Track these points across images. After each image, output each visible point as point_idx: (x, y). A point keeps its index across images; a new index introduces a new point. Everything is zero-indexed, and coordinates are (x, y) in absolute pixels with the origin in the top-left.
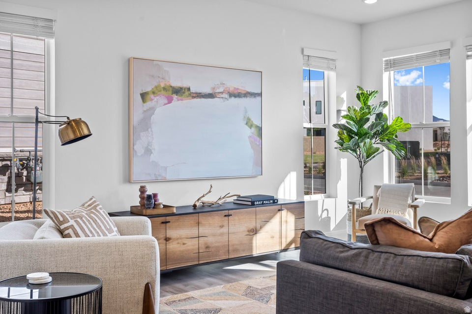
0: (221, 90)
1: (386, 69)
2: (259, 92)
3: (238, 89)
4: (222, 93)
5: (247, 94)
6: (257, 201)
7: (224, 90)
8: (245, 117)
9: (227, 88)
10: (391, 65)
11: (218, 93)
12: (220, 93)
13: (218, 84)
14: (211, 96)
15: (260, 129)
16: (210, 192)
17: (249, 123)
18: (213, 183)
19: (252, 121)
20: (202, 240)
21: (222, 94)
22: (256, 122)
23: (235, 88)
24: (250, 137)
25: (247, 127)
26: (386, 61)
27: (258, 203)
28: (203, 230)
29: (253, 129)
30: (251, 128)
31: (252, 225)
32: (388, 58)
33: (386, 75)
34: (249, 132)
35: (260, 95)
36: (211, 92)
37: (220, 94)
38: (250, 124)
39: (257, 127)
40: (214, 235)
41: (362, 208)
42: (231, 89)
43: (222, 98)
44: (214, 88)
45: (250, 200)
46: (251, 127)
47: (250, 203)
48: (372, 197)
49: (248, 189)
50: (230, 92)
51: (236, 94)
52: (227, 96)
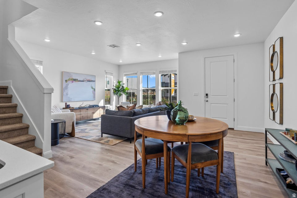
5: (92, 81)
6: (94, 106)
8: (91, 86)
9: (87, 79)
10: (126, 75)
11: (85, 80)
13: (85, 78)
15: (95, 89)
16: (83, 104)
17: (92, 88)
18: (84, 102)
20: (81, 115)
23: (89, 79)
24: (92, 91)
26: (124, 74)
28: (81, 113)
29: (93, 89)
31: (93, 112)
33: (124, 77)
35: (95, 81)
36: (83, 80)
40: (84, 114)
45: (92, 106)
49: (92, 103)
51: (89, 81)
52: (87, 81)
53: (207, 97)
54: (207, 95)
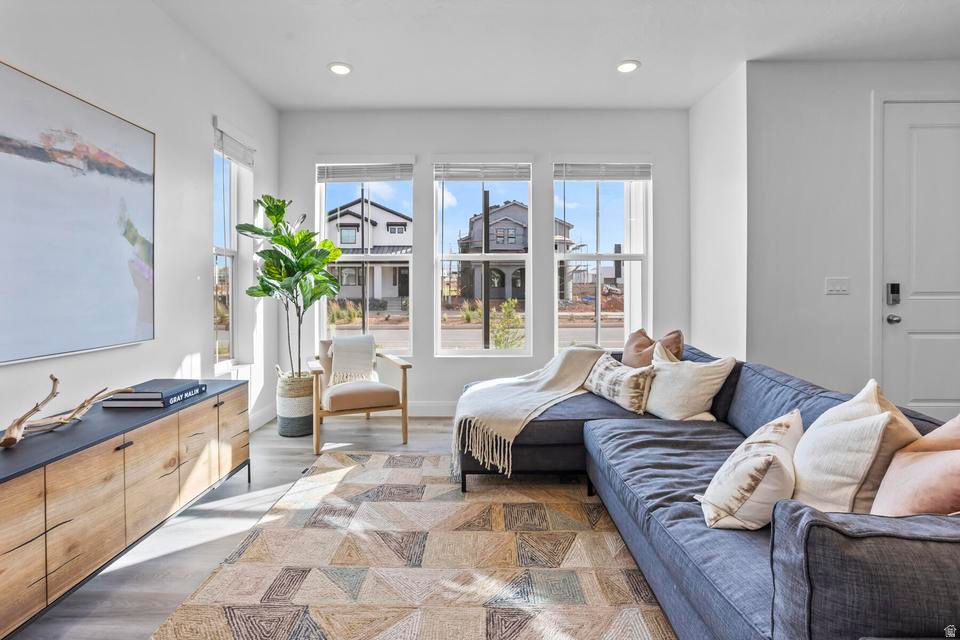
0: (68, 146)
1: (321, 178)
2: (150, 173)
3: (108, 155)
4: (70, 154)
5: (126, 172)
6: (173, 396)
7: (75, 149)
8: (121, 219)
9: (80, 146)
11: (60, 151)
12: (66, 153)
13: (59, 131)
14: (40, 154)
15: (151, 248)
16: (54, 394)
17: (130, 233)
18: (55, 369)
19: (136, 231)
20: (55, 537)
21: (71, 157)
22: (144, 233)
23: (100, 151)
24: (133, 262)
25: (125, 242)
26: (319, 168)
27: (175, 400)
28: (56, 509)
29: (138, 247)
30: (133, 244)
31: (169, 453)
32: (323, 165)
33: (320, 187)
34: (129, 251)
35: (153, 178)
36: (41, 144)
37: (65, 156)
38: (131, 236)
39: (145, 242)
40: (89, 508)
41: (300, 375)
42: (93, 152)
43: (69, 166)
44: (49, 138)
45: (159, 396)
46: (133, 240)
47: (159, 404)
48: (318, 358)
50: (91, 157)
51: (101, 165)
52: (81, 164)
53: (896, 301)
54: (895, 289)
